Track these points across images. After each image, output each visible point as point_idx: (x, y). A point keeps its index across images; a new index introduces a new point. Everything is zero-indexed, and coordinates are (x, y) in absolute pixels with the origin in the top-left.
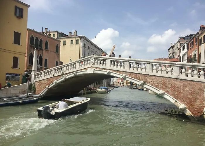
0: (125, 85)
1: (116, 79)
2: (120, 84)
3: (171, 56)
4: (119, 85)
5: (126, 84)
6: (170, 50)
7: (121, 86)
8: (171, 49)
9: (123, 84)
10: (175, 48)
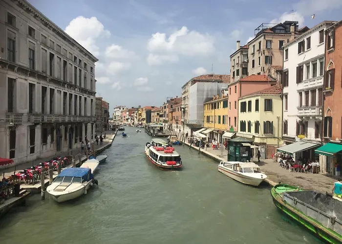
0: (136, 122)
1: (120, 111)
2: (127, 119)
3: (238, 71)
4: (126, 122)
5: (139, 121)
6: (236, 57)
7: (130, 125)
8: (239, 55)
9: (133, 120)
10: (250, 51)
